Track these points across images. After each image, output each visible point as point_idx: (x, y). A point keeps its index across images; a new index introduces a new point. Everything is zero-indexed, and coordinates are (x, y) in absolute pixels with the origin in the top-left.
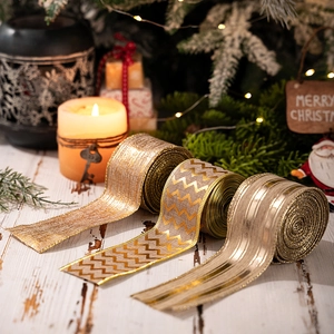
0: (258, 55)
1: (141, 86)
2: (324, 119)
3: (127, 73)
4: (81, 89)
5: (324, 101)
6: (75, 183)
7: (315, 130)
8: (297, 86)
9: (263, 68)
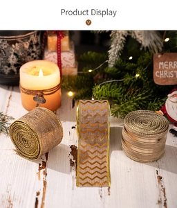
0: (137, 35)
1: (68, 50)
2: (175, 76)
4: (33, 52)
5: (175, 65)
7: (170, 83)
8: (159, 56)
9: (140, 42)
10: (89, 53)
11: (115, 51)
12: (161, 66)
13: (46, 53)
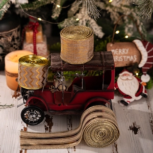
0: (94, 29)
1: (42, 41)
2: (124, 60)
3: (35, 37)
4: (15, 44)
5: (123, 51)
6: (14, 91)
7: (120, 65)
8: (111, 45)
9: (97, 35)
10: (58, 44)
13: (25, 45)
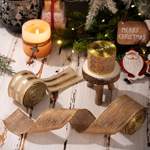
1: (59, 10)
2: (133, 38)
5: (133, 30)
6: (29, 57)
7: (129, 43)
8: (123, 23)
10: (74, 13)
11: (91, 17)
12: (123, 30)
13: (43, 12)
